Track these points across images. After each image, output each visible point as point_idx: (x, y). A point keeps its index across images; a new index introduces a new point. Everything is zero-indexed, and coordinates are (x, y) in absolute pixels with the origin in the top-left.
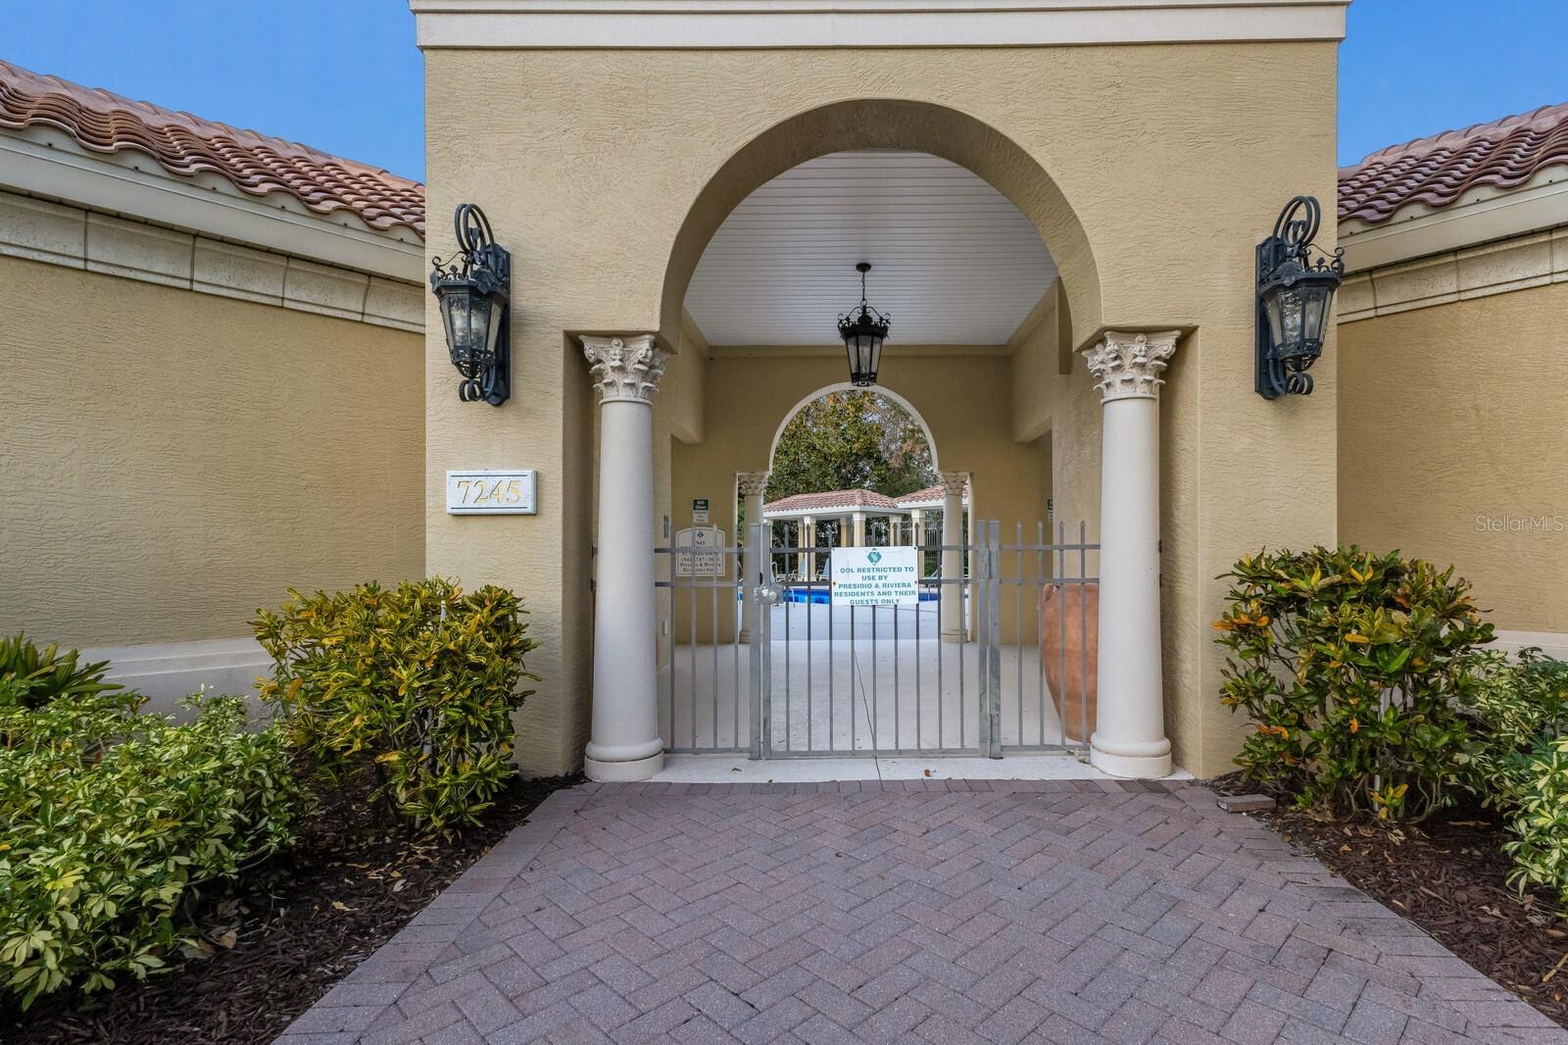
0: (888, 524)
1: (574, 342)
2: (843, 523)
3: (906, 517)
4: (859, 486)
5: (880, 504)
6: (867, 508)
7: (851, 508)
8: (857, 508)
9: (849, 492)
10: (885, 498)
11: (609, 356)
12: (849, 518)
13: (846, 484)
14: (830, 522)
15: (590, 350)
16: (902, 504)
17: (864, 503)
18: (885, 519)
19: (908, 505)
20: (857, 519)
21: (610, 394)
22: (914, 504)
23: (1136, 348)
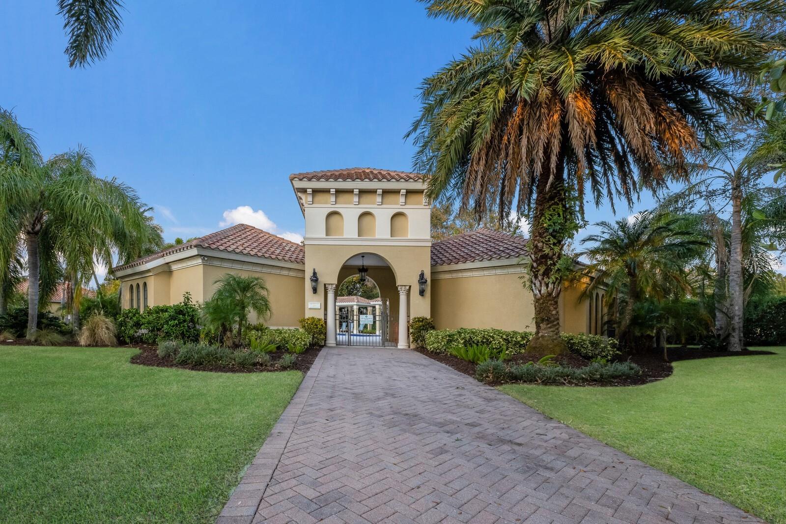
0: (367, 310)
1: (325, 285)
2: (349, 309)
3: (374, 307)
4: (356, 295)
5: (364, 302)
6: (359, 304)
7: (353, 303)
8: (355, 303)
9: (352, 297)
10: (366, 300)
11: (329, 287)
12: (352, 307)
13: (350, 293)
14: (344, 308)
15: (327, 286)
16: (372, 303)
17: (358, 302)
18: (366, 308)
19: (374, 303)
20: (355, 308)
21: (329, 292)
22: (377, 303)
23: (403, 288)
